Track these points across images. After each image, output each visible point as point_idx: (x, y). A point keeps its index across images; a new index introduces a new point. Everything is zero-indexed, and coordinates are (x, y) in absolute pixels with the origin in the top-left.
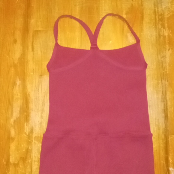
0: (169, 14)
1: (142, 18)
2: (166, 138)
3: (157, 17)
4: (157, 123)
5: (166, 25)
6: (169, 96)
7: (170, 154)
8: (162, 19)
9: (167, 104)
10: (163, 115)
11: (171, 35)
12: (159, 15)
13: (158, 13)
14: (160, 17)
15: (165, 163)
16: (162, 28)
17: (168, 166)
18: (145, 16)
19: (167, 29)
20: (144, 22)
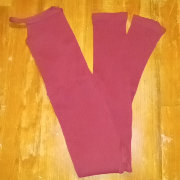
0: (162, 4)
1: (139, 7)
2: (159, 108)
3: (152, 6)
4: (151, 96)
5: (160, 13)
6: (162, 73)
7: (162, 123)
8: (156, 8)
9: (159, 80)
10: (156, 88)
11: (164, 21)
12: (154, 5)
13: (153, 3)
14: (154, 7)
15: (157, 130)
16: (156, 16)
17: (160, 133)
18: (141, 6)
19: (160, 16)
20: (140, 11)
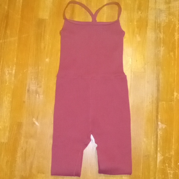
0: (164, 24)
1: (147, 25)
2: (158, 103)
3: (156, 25)
4: (152, 93)
5: (162, 31)
6: (161, 76)
7: (160, 114)
8: (159, 26)
9: (159, 81)
10: (156, 88)
11: (164, 37)
13: (157, 23)
14: (158, 26)
15: (155, 119)
16: (159, 33)
17: (157, 121)
18: (148, 24)
19: (162, 33)
20: (148, 28)
